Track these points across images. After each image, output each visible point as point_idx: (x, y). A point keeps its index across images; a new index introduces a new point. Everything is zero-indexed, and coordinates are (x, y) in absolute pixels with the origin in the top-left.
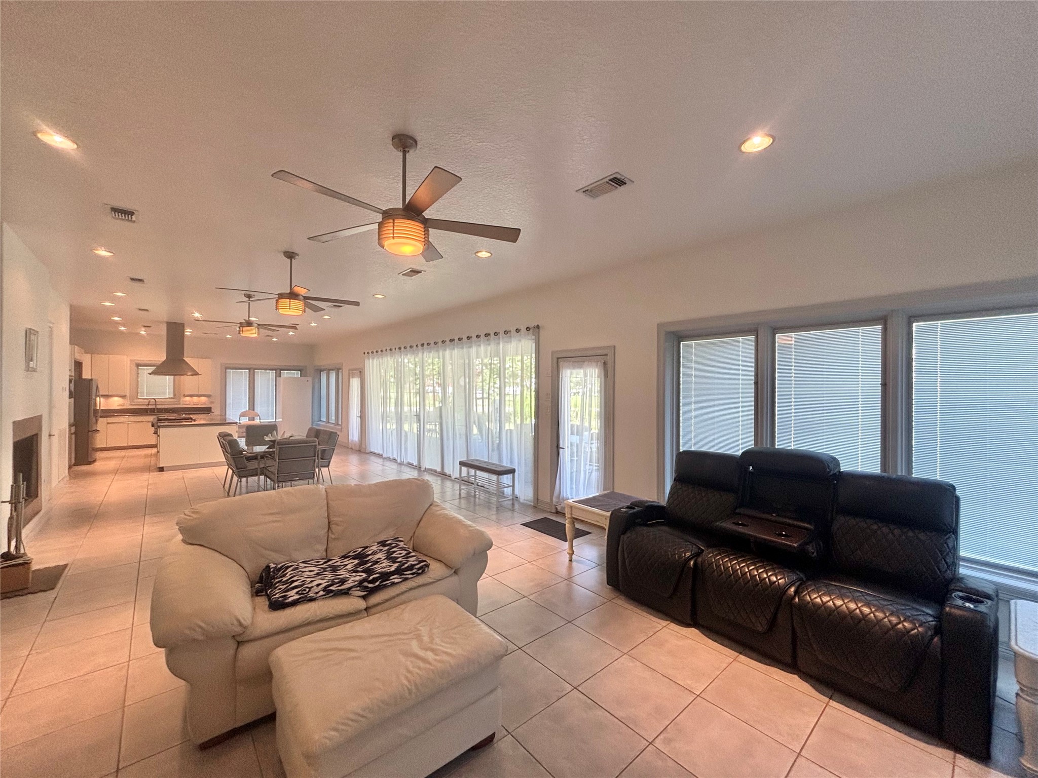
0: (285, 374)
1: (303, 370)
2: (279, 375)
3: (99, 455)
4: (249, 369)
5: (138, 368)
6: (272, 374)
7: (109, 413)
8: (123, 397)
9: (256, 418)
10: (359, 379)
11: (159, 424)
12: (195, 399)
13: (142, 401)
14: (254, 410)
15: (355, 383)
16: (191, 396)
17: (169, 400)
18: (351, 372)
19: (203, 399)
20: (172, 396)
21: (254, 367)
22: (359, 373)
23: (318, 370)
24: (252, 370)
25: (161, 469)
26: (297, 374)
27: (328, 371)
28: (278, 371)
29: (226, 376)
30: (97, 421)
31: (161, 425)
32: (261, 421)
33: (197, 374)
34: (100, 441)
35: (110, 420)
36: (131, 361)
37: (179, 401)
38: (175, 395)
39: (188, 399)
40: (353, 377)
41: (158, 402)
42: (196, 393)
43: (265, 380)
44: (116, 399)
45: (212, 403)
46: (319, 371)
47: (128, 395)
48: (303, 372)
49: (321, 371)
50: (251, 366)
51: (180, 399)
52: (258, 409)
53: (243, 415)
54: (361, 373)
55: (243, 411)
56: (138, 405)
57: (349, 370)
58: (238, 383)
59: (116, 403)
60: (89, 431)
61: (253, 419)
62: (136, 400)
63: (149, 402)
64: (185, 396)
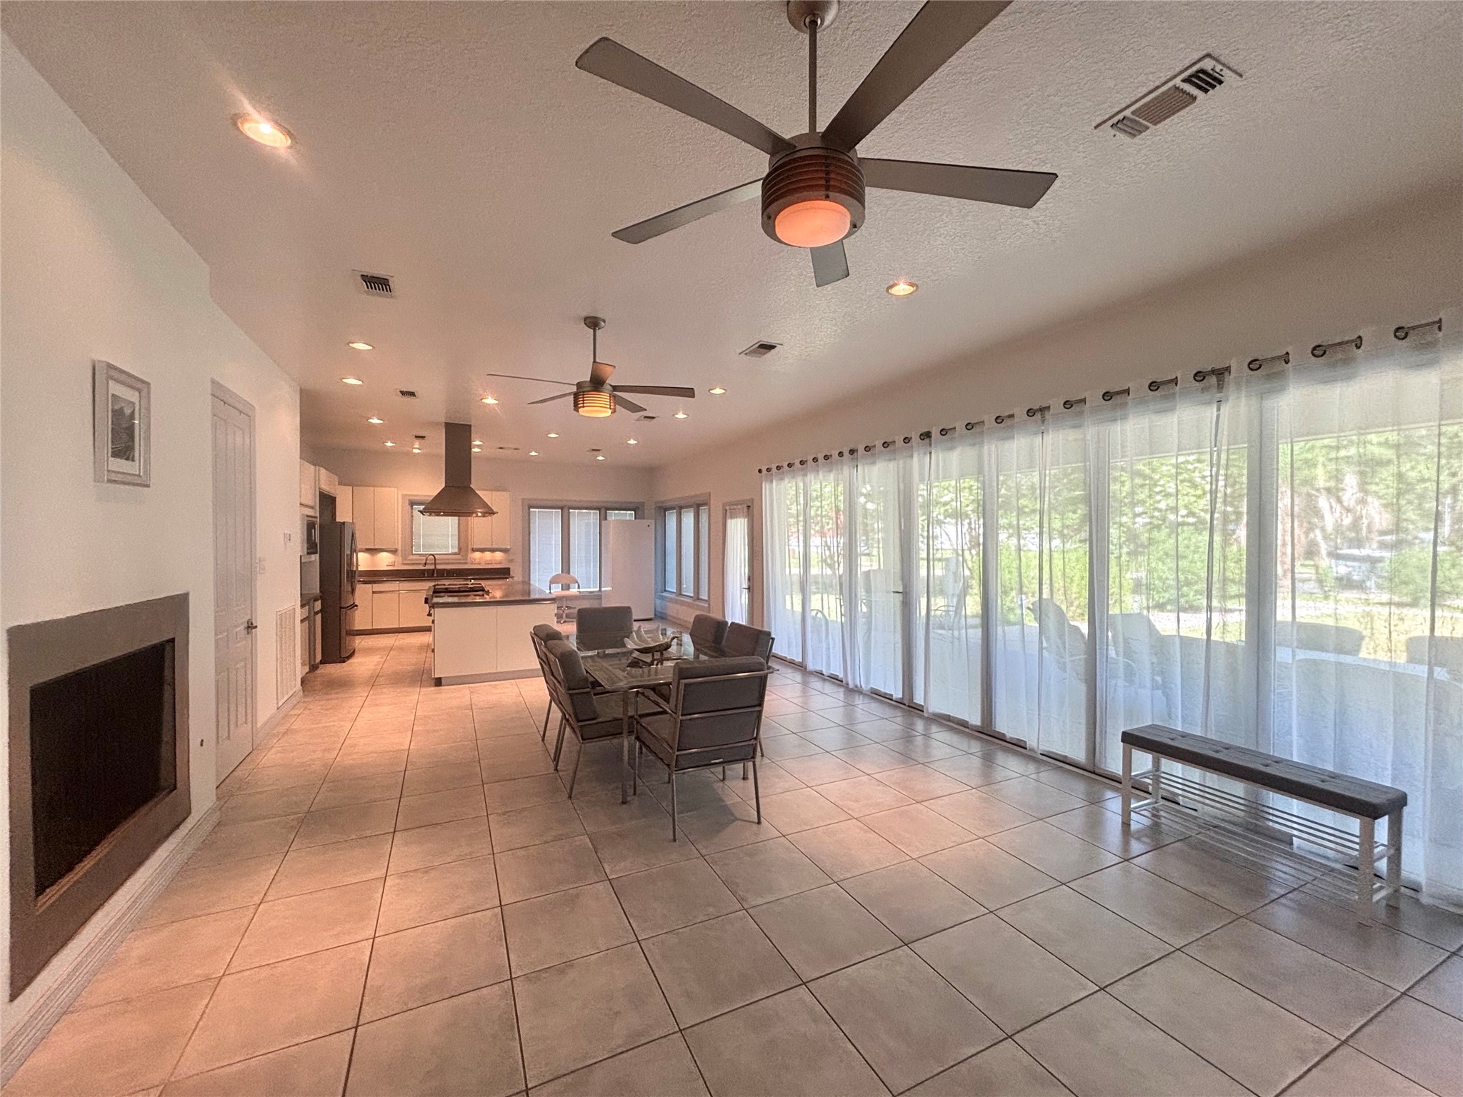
0: (613, 516)
1: (638, 508)
2: (603, 517)
3: (359, 642)
4: (562, 508)
5: (412, 507)
6: (594, 516)
7: (374, 577)
8: (394, 552)
9: (572, 585)
10: (746, 520)
11: (436, 600)
12: (488, 555)
13: (418, 557)
14: (569, 573)
15: (737, 529)
16: (482, 550)
17: (453, 557)
18: (727, 508)
19: (499, 555)
20: (456, 550)
21: (569, 504)
22: (745, 510)
23: (660, 508)
24: (565, 509)
25: (438, 682)
26: (630, 515)
27: (680, 509)
28: (603, 511)
29: (529, 520)
30: (353, 590)
31: (437, 603)
32: (581, 590)
33: (492, 513)
34: (360, 620)
35: (377, 587)
36: (404, 496)
37: (466, 559)
38: (460, 549)
39: (477, 555)
40: (732, 517)
41: (439, 560)
42: (489, 546)
43: (584, 524)
44: (385, 554)
45: (511, 561)
46: (663, 510)
47: (400, 548)
48: (640, 512)
49: (666, 510)
50: (565, 503)
51: (467, 556)
52: (575, 571)
53: (554, 581)
54: (751, 510)
55: (554, 574)
56: (413, 564)
57: (724, 505)
58: (546, 527)
59: (384, 561)
60: (341, 608)
61: (568, 588)
62: (411, 557)
63: (426, 560)
64: (474, 550)
